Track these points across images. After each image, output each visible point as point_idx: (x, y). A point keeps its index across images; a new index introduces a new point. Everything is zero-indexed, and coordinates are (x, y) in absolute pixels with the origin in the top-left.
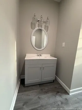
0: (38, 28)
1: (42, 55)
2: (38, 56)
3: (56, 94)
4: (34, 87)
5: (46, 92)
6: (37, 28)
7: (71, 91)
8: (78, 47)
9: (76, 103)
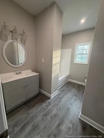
0: (12, 40)
1: (21, 72)
2: (17, 74)
3: (42, 103)
4: (18, 109)
5: (33, 106)
6: (10, 41)
7: (51, 95)
8: (53, 64)
9: (55, 101)
